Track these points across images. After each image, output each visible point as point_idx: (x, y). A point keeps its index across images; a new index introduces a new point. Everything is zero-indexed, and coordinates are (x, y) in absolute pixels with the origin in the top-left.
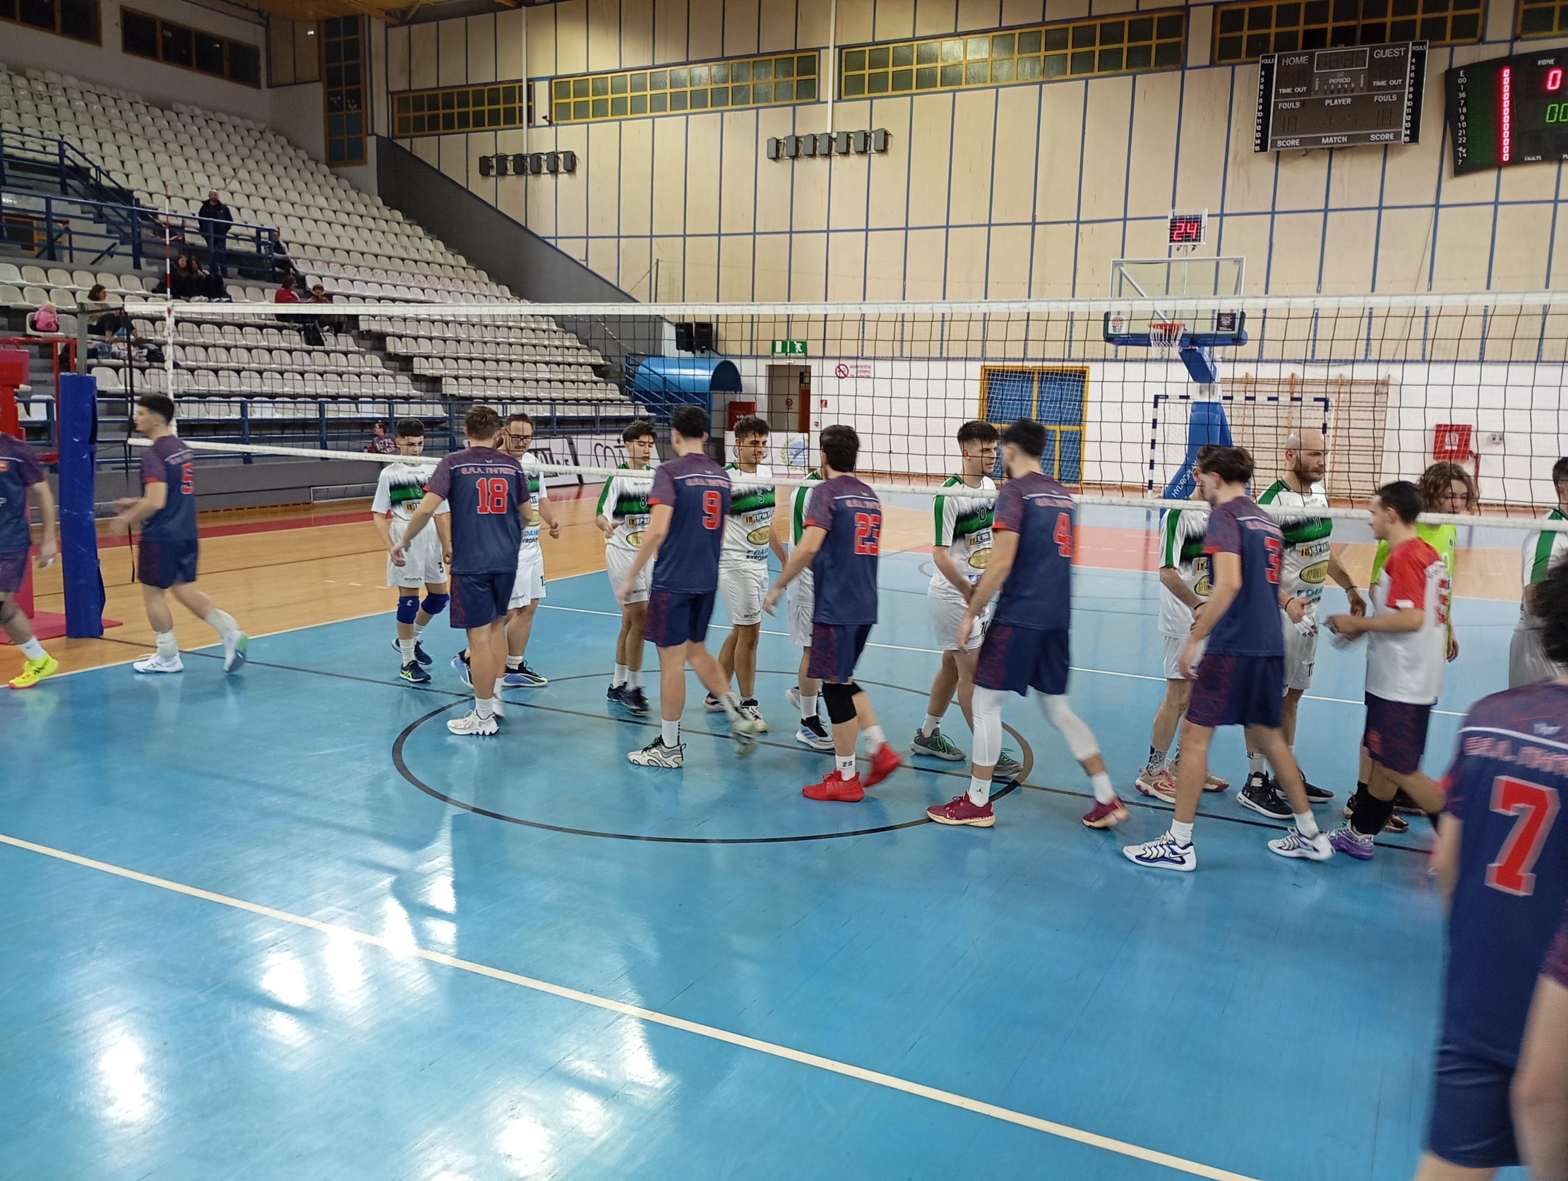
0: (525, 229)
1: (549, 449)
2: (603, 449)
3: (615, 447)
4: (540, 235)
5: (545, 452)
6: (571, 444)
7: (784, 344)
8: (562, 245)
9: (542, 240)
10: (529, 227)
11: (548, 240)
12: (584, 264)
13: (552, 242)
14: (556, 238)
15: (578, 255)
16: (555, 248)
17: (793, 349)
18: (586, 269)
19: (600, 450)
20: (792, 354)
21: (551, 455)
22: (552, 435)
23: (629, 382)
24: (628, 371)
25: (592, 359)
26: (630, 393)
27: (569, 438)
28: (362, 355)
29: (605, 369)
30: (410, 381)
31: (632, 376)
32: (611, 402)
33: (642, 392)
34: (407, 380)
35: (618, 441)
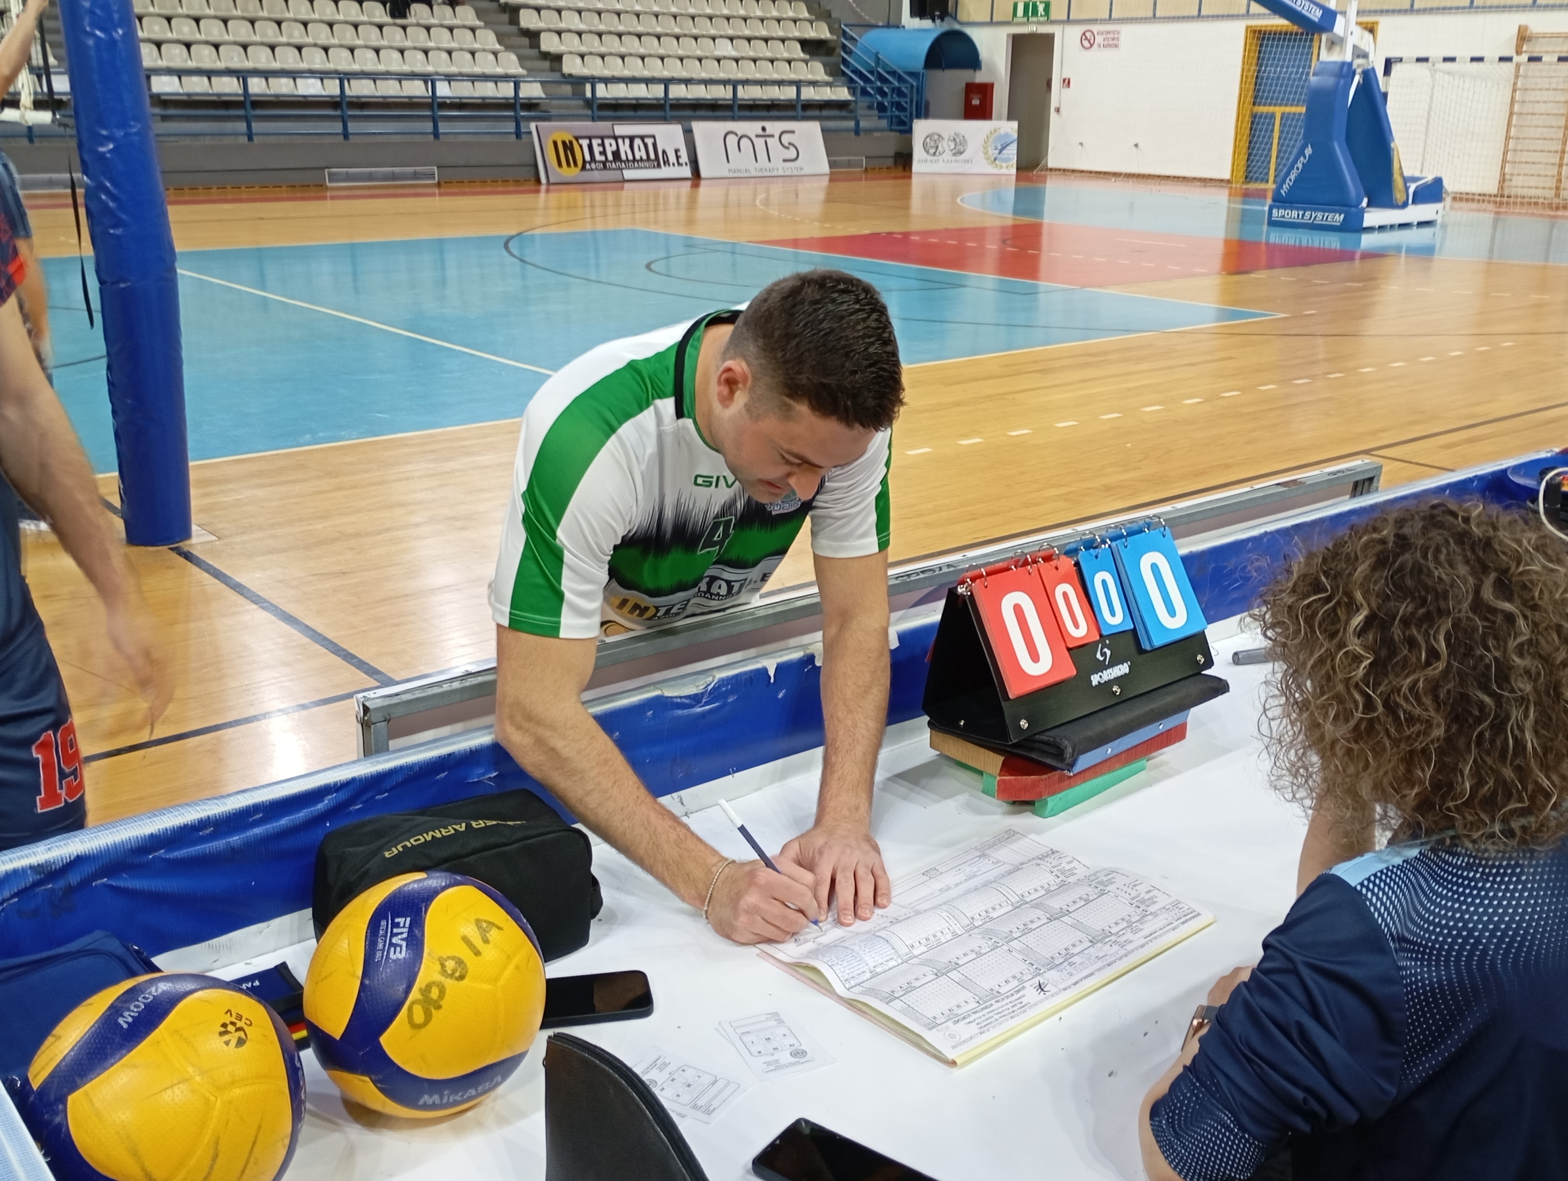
1: (654, 137)
2: (736, 139)
5: (646, 140)
6: (688, 133)
7: (1026, 7)
17: (1035, 12)
19: (732, 140)
20: (1035, 19)
21: (655, 145)
22: (665, 120)
23: (844, 61)
24: (844, 47)
25: (811, 33)
26: (844, 74)
27: (686, 124)
28: (473, 30)
29: (832, 45)
30: (521, 58)
31: (849, 52)
32: (814, 83)
33: (856, 72)
34: (513, 57)
35: (764, 129)
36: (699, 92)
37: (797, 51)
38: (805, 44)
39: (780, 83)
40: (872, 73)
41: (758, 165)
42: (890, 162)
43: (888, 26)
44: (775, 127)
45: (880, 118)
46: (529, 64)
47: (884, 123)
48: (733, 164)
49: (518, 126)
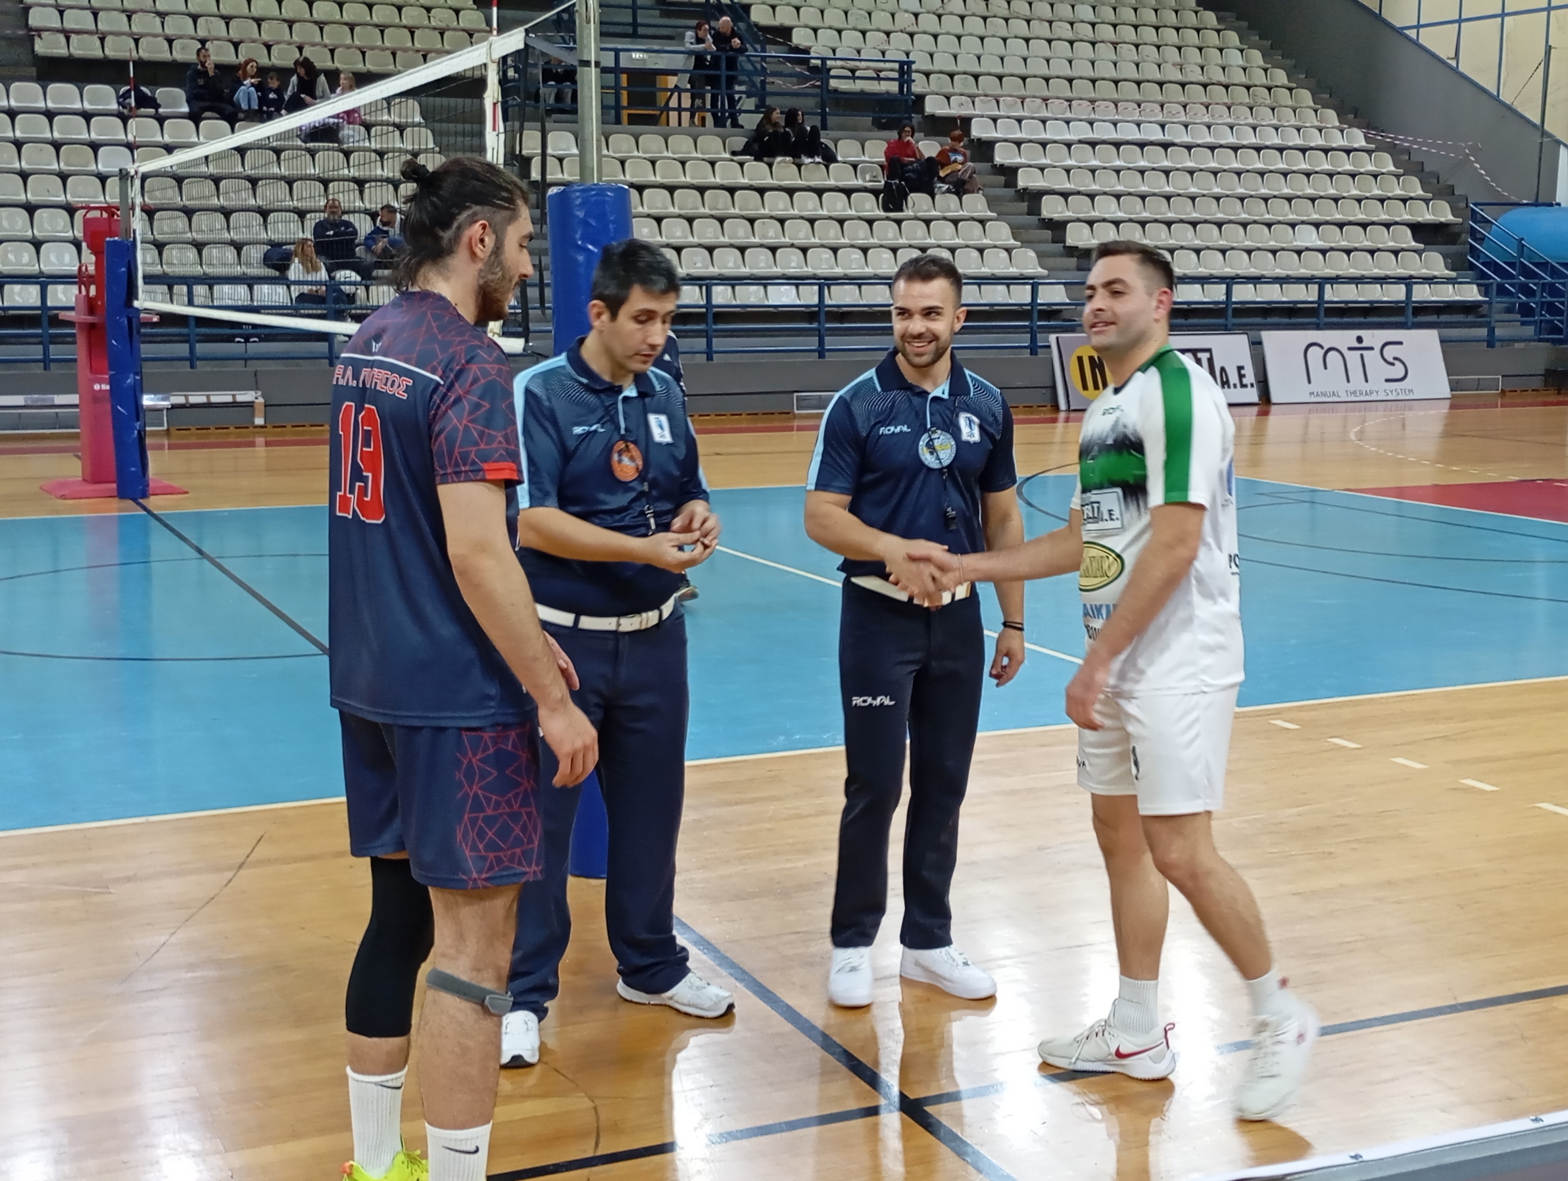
0: (1378, 17)
1: (1210, 350)
2: (1321, 353)
3: (1350, 349)
4: (1398, 25)
6: (1256, 344)
8: (1426, 38)
9: (1399, 32)
10: (1384, 15)
11: (1407, 32)
12: (1453, 63)
13: (1412, 33)
14: (1418, 27)
15: (1445, 51)
16: (1416, 43)
18: (1455, 70)
19: (1315, 354)
21: (1211, 362)
22: (1226, 329)
23: (1473, 251)
24: (1473, 232)
25: (1426, 216)
26: (1472, 267)
27: (1252, 333)
28: (982, 222)
29: (1456, 229)
30: (1040, 255)
31: (1481, 239)
32: (1429, 280)
33: (1489, 264)
34: (1032, 254)
35: (1360, 339)
36: (1272, 294)
37: (1407, 239)
38: (1420, 230)
39: (1382, 280)
40: (1511, 265)
41: (1351, 387)
42: (1538, 382)
43: (1536, 204)
44: (1374, 337)
45: (1523, 323)
46: (1052, 261)
47: (1530, 331)
48: (1315, 387)
49: (1033, 339)
